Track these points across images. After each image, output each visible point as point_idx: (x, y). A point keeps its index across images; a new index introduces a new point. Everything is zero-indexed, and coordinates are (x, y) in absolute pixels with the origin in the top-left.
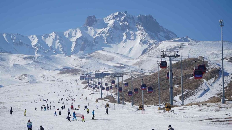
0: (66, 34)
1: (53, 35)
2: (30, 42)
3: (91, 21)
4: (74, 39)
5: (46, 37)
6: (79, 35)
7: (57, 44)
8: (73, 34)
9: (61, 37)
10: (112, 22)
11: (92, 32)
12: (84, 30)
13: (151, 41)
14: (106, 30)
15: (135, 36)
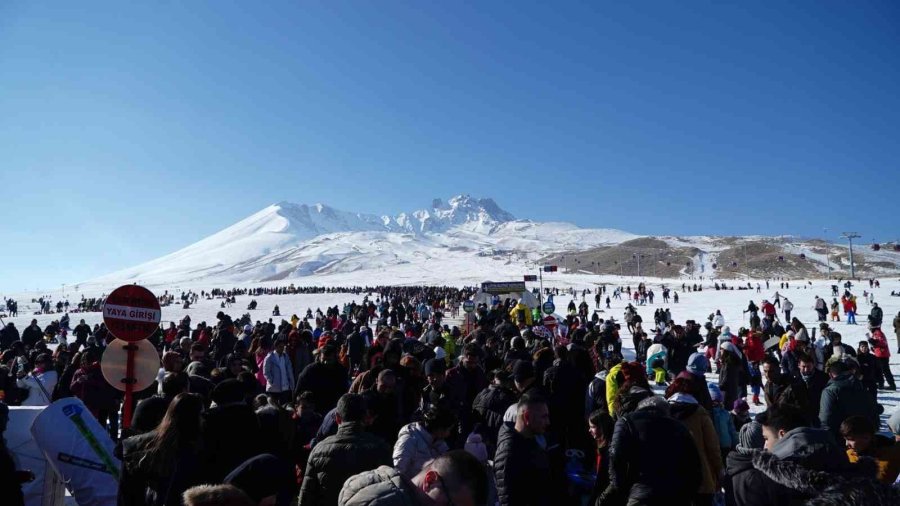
0: (415, 214)
1: (403, 215)
2: (383, 222)
3: (437, 204)
4: (422, 220)
5: (397, 218)
6: (427, 216)
7: (408, 224)
8: (421, 215)
9: (411, 218)
10: (456, 204)
11: (439, 214)
12: (431, 212)
13: (493, 222)
14: (451, 211)
15: (478, 217)
